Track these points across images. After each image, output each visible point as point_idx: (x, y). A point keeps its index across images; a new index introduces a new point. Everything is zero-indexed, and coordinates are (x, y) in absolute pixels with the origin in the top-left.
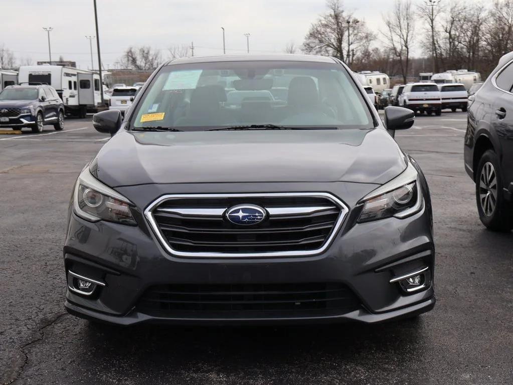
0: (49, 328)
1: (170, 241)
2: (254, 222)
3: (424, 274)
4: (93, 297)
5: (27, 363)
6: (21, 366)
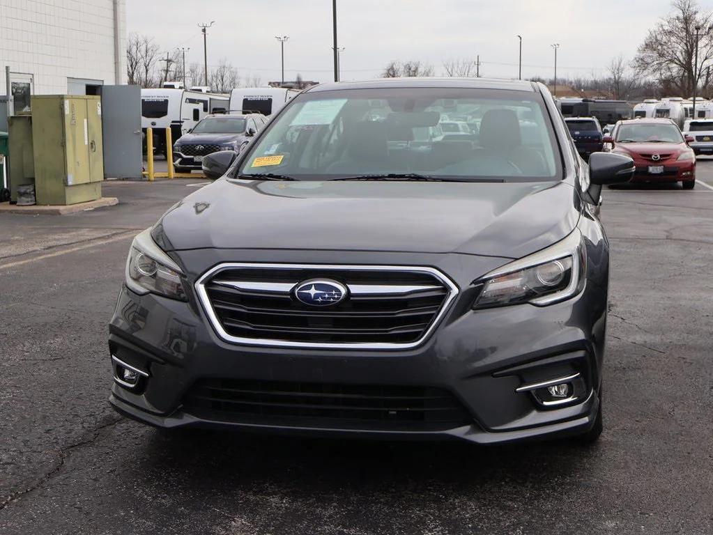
0: (107, 429)
1: (225, 323)
2: (330, 302)
3: (572, 383)
4: (137, 391)
5: (58, 469)
6: (49, 472)
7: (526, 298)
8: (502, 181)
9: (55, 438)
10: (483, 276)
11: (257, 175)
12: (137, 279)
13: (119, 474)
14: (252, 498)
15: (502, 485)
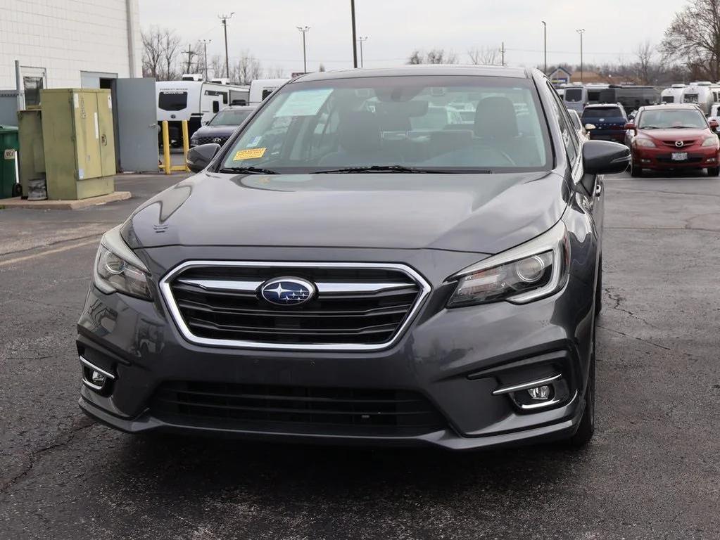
0: (83, 431)
1: (191, 324)
2: (297, 301)
3: (554, 385)
4: (104, 393)
5: (25, 473)
6: (15, 477)
7: (503, 296)
8: (489, 172)
9: (28, 441)
10: (458, 272)
11: (238, 169)
12: (106, 278)
13: (86, 479)
14: (219, 505)
15: (481, 493)
